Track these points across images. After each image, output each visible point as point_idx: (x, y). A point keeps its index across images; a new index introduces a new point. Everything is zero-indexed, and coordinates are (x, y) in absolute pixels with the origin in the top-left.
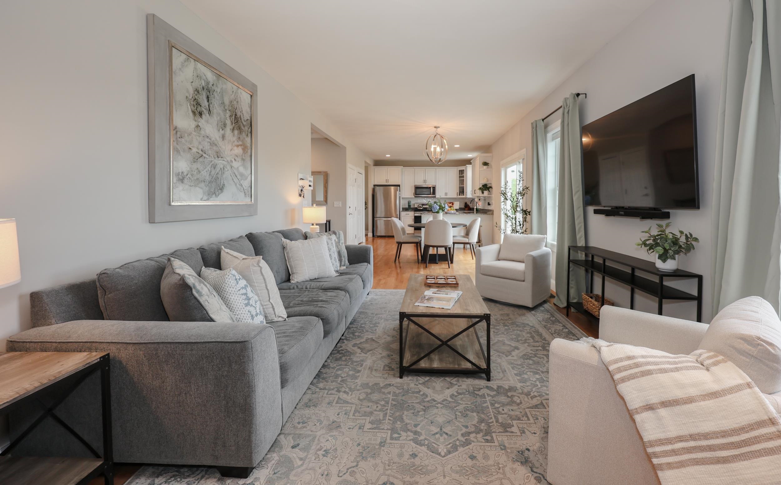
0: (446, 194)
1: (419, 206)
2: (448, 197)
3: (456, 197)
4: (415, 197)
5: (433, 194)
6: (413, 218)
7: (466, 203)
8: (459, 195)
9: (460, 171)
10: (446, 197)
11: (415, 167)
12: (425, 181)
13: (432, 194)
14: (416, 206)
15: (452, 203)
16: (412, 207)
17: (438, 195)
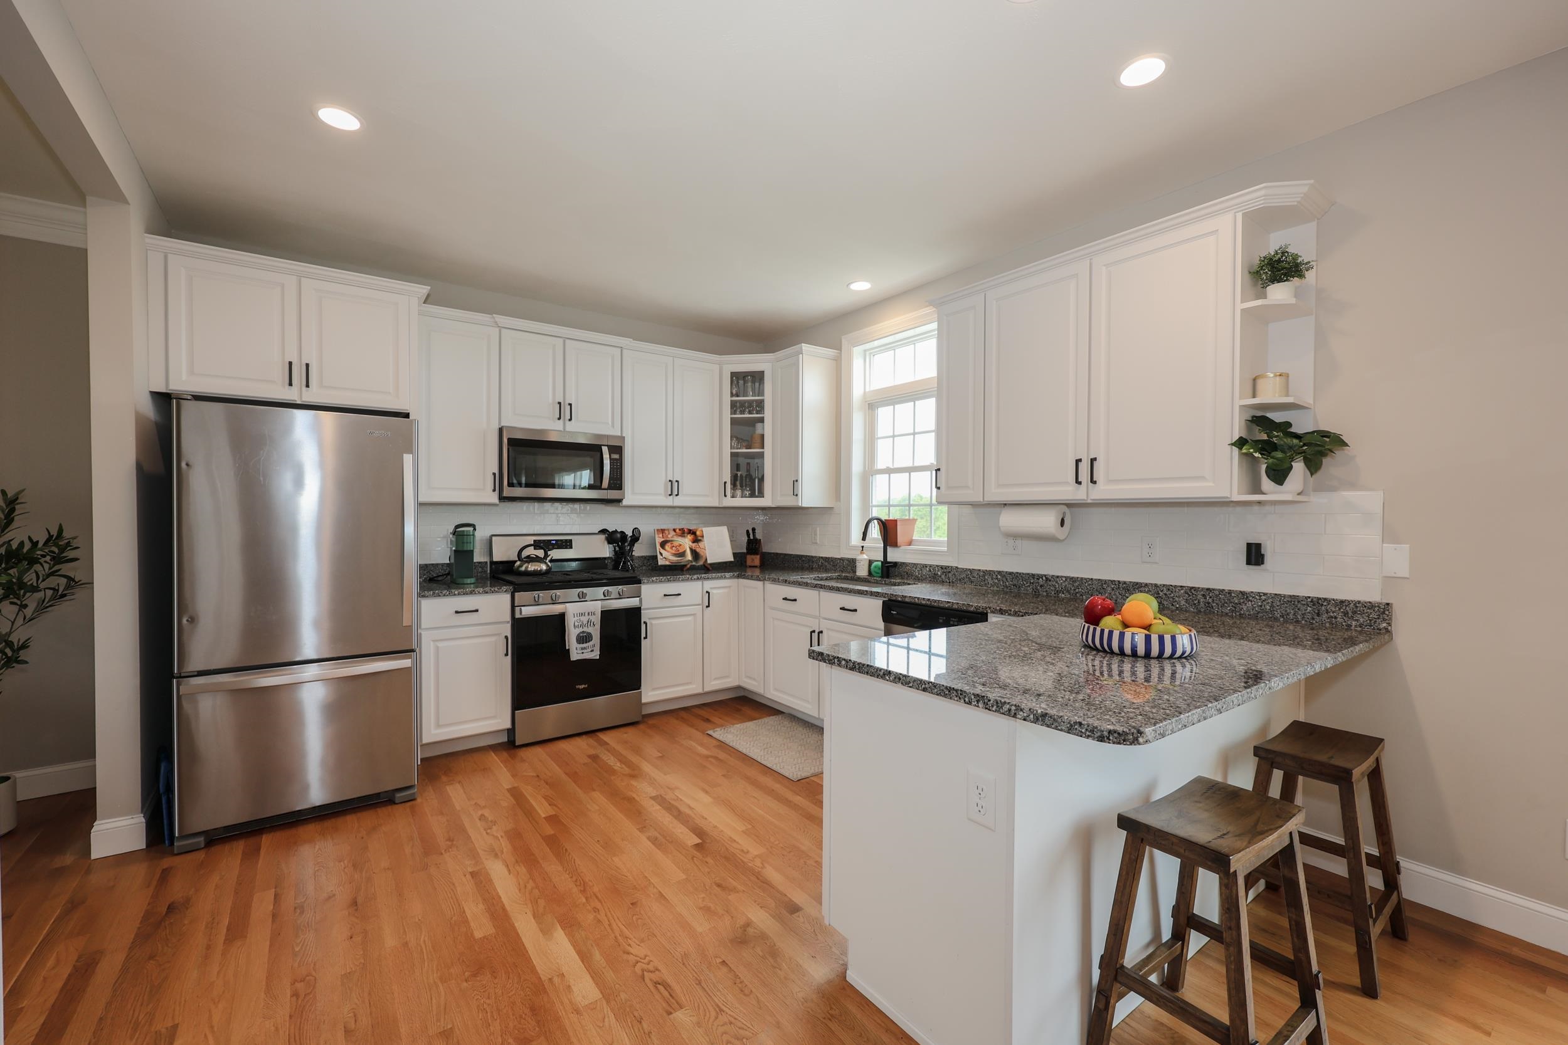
0: (674, 488)
1: (525, 553)
2: (678, 501)
3: (715, 503)
4: (502, 498)
5: (610, 487)
6: (507, 630)
7: (751, 534)
8: (733, 497)
9: (733, 374)
10: (669, 501)
11: (503, 320)
12: (564, 411)
13: (605, 483)
14: (503, 552)
15: (692, 532)
16: (479, 557)
17: (630, 496)
